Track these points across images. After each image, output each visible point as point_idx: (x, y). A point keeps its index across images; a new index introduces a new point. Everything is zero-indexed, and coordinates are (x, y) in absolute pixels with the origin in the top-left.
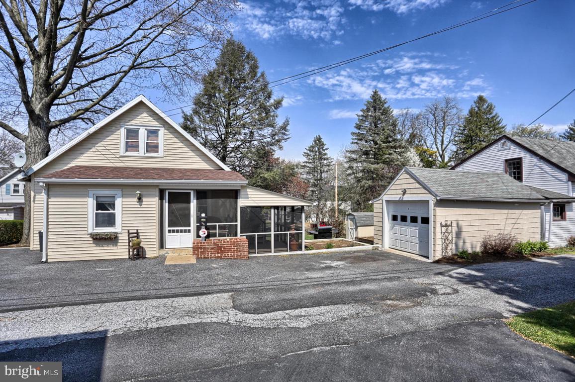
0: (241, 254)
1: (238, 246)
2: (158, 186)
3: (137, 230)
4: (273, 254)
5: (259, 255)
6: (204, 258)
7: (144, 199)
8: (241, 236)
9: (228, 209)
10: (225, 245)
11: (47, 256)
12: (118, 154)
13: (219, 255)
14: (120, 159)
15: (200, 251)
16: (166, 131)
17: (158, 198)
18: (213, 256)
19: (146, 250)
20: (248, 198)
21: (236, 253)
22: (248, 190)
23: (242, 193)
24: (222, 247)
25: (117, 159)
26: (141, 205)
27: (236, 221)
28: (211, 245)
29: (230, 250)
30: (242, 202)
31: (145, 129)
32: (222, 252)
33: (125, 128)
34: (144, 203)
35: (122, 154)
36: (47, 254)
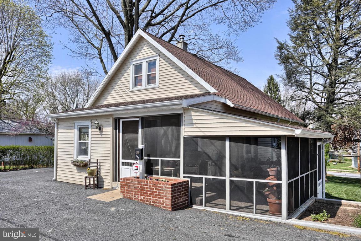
0: (163, 201)
1: (160, 190)
2: (112, 115)
3: (97, 160)
4: (227, 211)
5: (208, 209)
6: (129, 198)
7: (104, 130)
8: (184, 177)
9: (170, 139)
10: (147, 185)
11: (57, 176)
12: (128, 90)
13: (142, 198)
14: (130, 94)
15: (126, 189)
16: (161, 59)
17: (112, 128)
18: (136, 197)
19: (104, 180)
20: (192, 124)
21: (158, 199)
22: (193, 114)
23: (185, 118)
24: (144, 188)
25: (128, 94)
26: (101, 135)
27: (179, 157)
28: (135, 184)
29: (151, 194)
30: (186, 131)
31: (146, 62)
32: (145, 195)
33: (133, 65)
34: (103, 133)
35: (131, 90)
36: (57, 174)
